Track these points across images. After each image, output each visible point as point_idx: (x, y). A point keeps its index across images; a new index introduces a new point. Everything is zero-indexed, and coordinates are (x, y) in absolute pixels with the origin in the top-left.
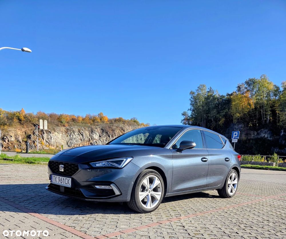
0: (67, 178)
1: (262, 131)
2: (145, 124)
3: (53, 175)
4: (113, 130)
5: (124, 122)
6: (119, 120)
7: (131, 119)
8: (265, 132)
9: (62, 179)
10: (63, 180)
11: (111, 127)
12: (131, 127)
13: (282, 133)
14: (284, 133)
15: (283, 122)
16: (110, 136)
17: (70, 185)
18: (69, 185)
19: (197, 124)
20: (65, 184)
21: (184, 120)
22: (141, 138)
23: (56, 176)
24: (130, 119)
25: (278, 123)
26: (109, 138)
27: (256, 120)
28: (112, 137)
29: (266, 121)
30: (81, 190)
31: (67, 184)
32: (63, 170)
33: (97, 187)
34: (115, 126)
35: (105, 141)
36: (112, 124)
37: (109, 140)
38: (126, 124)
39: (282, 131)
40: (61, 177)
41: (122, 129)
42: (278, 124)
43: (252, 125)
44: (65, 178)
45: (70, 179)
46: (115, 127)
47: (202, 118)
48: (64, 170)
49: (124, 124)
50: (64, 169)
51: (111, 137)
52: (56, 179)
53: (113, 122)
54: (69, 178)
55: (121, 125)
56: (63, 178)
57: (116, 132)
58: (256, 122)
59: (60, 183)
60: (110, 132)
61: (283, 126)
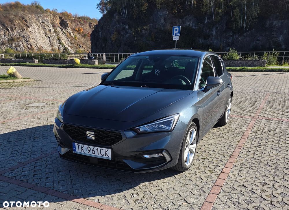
0: (104, 149)
1: (186, 18)
2: (51, 10)
3: (76, 144)
4: (11, 21)
5: (24, 8)
6: (16, 6)
7: (32, 4)
8: (190, 19)
10: (96, 151)
11: (8, 15)
12: (34, 16)
13: (206, 21)
14: (208, 20)
15: (207, 7)
16: (9, 28)
17: (110, 156)
18: (107, 156)
19: (117, 10)
20: (100, 155)
21: (100, 4)
22: (50, 29)
23: (82, 145)
24: (30, 4)
25: (202, 8)
26: (8, 32)
27: (180, 4)
28: (11, 31)
29: (190, 5)
30: (125, 161)
31: (104, 156)
32: (93, 138)
33: (146, 156)
34: (13, 15)
35: (3, 37)
36: (7, 12)
37: (8, 35)
38: (26, 11)
39: (206, 18)
40: (92, 147)
41: (23, 19)
42: (202, 9)
43: (176, 11)
44: (99, 149)
45: (110, 150)
46: (13, 16)
47: (122, 3)
48: (95, 138)
49: (24, 11)
50: (95, 137)
51: (10, 31)
52: (82, 148)
53: (8, 8)
54: (106, 149)
55: (21, 13)
56: (96, 148)
57: (15, 23)
58: (180, 6)
59: (91, 153)
60: (8, 24)
61: (207, 12)
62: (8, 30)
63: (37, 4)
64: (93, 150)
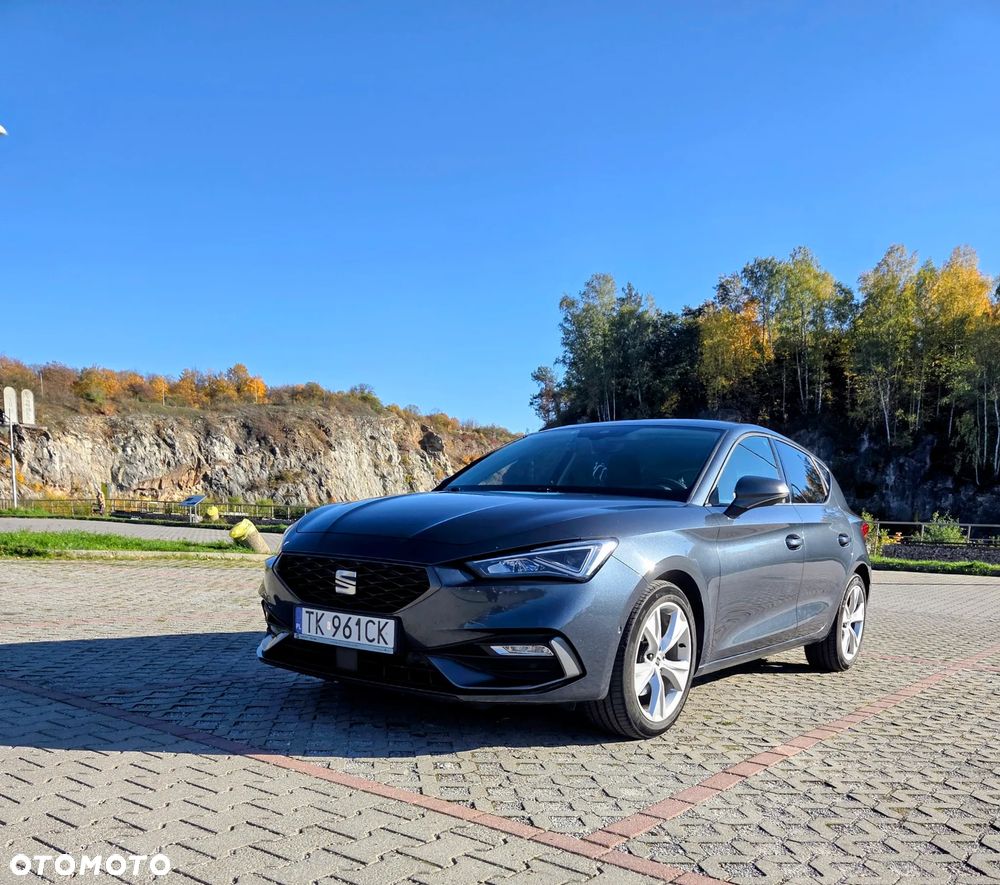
0: (376, 620)
1: (800, 436)
2: (401, 408)
3: (304, 610)
4: (287, 431)
5: (327, 400)
6: (310, 393)
7: (353, 391)
8: (811, 439)
9: (352, 624)
10: (355, 629)
11: (280, 416)
12: (351, 420)
13: (866, 445)
14: (870, 443)
15: (867, 408)
16: (277, 449)
17: (391, 644)
18: (382, 643)
19: (588, 411)
20: (364, 641)
21: (541, 396)
22: (391, 457)
23: (320, 612)
24: (346, 390)
25: (852, 411)
26: (272, 459)
27: (781, 398)
28: (282, 455)
29: (812, 403)
30: (435, 662)
31: (375, 643)
32: (351, 590)
33: (499, 649)
34: (294, 414)
35: (257, 469)
36: (280, 408)
37: (273, 465)
38: (333, 408)
39: (865, 437)
40: (344, 617)
41: (320, 426)
42: (852, 414)
43: (768, 418)
44: (364, 619)
45: (392, 623)
46: (294, 419)
47: (602, 393)
48: (357, 590)
49: (326, 407)
50: (357, 586)
51: (279, 455)
52: (318, 621)
53: (286, 398)
54: (383, 621)
55: (317, 411)
56: (355, 618)
57: (297, 437)
58: (780, 405)
59: (340, 636)
60: (276, 438)
61: (867, 422)
62: (273, 452)
63: (366, 391)
64: (347, 626)
